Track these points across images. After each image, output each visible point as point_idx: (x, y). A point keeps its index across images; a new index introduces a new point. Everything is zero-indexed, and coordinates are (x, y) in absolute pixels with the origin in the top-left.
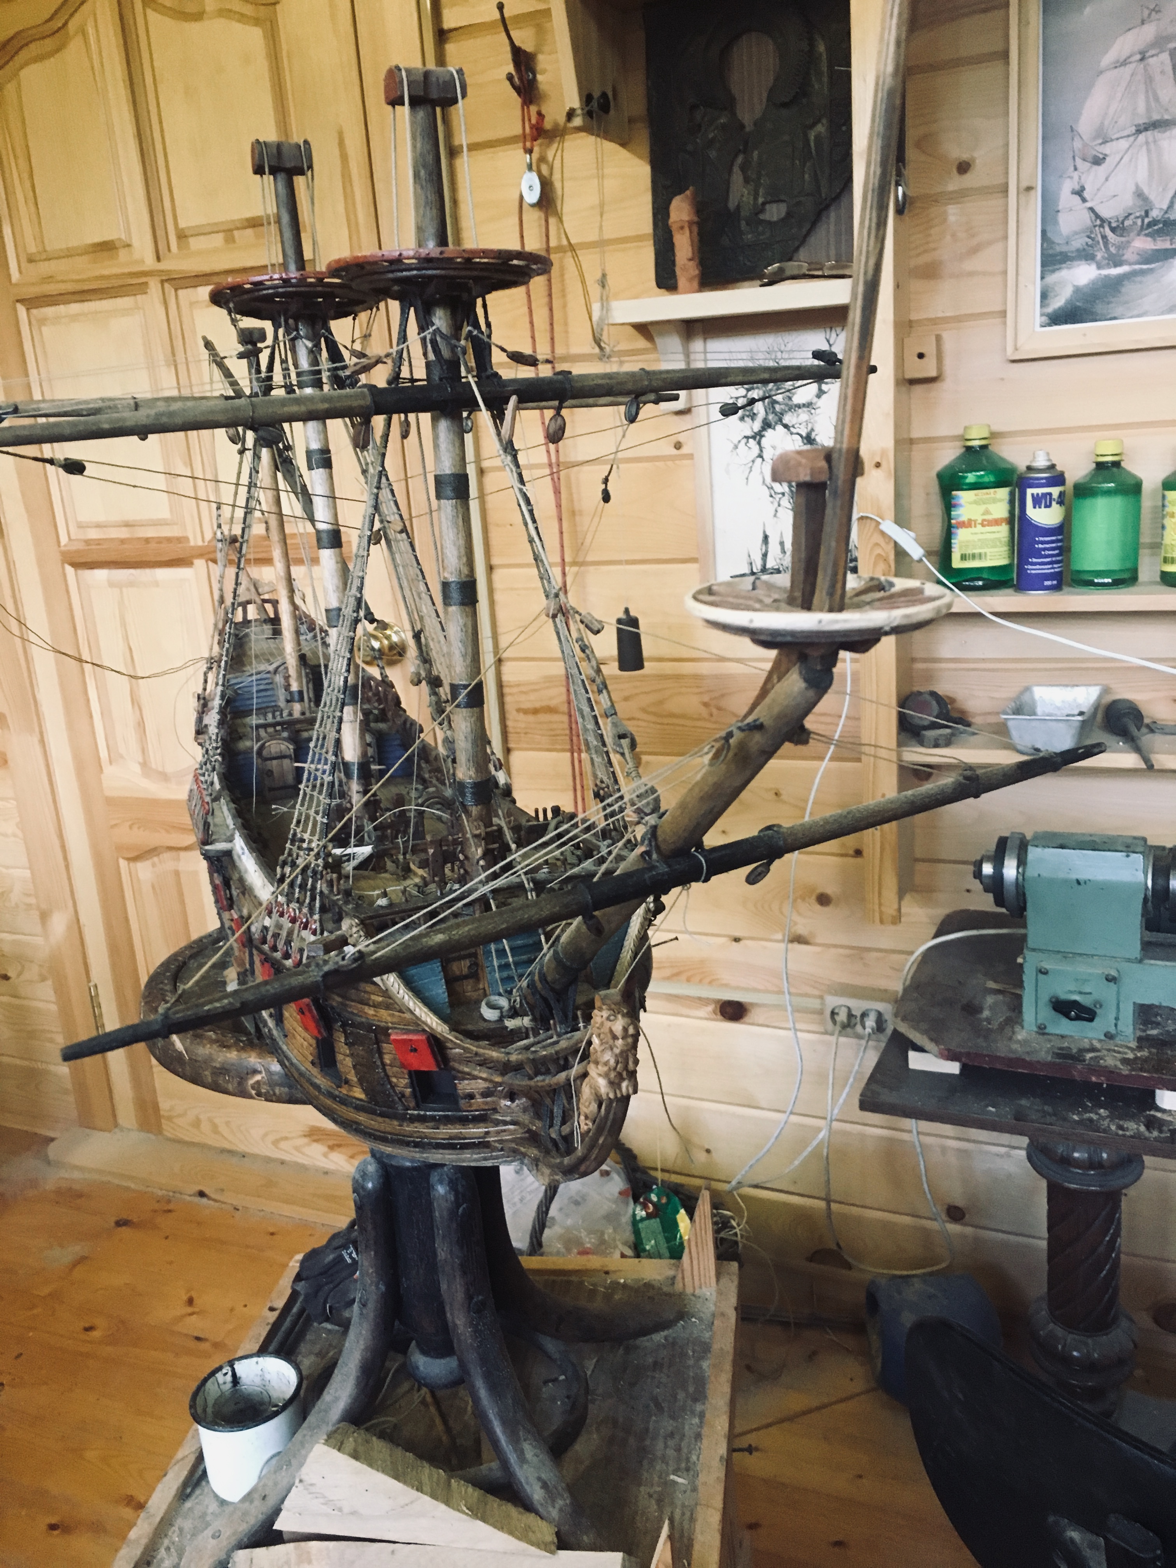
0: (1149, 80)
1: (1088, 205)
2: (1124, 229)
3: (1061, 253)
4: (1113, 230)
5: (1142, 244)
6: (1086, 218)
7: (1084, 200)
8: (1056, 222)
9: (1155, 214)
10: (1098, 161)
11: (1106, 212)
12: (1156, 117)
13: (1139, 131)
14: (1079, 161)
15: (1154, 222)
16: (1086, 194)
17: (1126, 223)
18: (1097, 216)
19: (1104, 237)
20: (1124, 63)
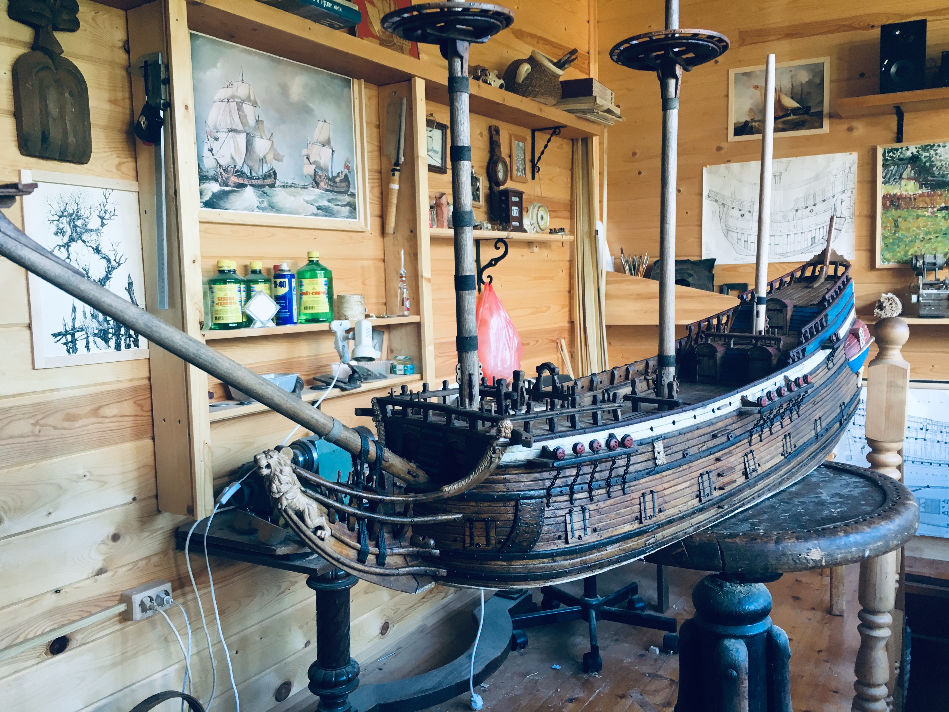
0: (230, 111)
1: (215, 157)
2: (227, 171)
3: (205, 176)
4: (224, 170)
5: (234, 179)
6: (214, 164)
7: (213, 155)
8: (203, 162)
9: (238, 168)
10: (216, 139)
11: (221, 163)
12: (234, 128)
13: (229, 131)
14: (209, 137)
15: (237, 171)
16: (213, 152)
17: (229, 169)
18: (218, 163)
19: (221, 173)
20: (222, 101)
